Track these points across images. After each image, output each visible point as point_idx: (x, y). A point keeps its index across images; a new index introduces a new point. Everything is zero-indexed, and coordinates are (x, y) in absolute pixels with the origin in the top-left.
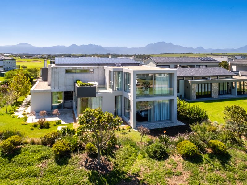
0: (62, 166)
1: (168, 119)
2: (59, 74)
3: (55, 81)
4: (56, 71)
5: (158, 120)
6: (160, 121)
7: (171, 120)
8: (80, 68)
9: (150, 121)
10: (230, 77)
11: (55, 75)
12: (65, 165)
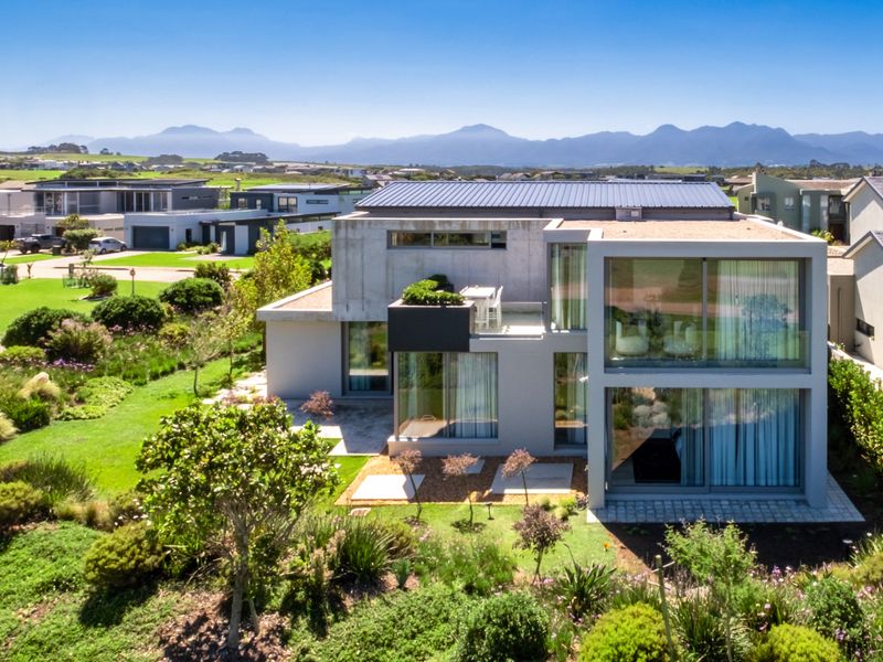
0: (90, 631)
1: (786, 486)
2: (362, 246)
3: (347, 278)
4: (350, 236)
5: (731, 482)
6: (741, 487)
7: (803, 491)
8: (447, 228)
9: (688, 485)
11: (346, 255)
12: (103, 629)
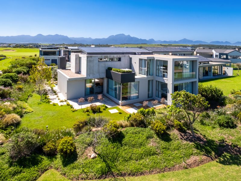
0: (170, 143)
2: (93, 62)
3: (90, 69)
4: (91, 60)
10: (207, 63)
11: (90, 64)
